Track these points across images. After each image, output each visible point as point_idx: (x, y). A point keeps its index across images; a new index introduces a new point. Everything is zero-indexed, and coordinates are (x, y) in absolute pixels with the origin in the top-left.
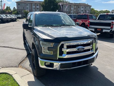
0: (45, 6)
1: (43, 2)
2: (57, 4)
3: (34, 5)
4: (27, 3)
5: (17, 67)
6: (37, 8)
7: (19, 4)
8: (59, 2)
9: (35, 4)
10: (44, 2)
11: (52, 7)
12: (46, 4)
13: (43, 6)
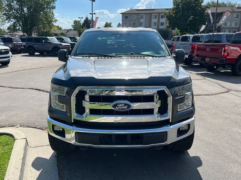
0: (175, 18)
1: (171, 9)
2: (204, 11)
3: (156, 16)
4: (142, 15)
5: (42, 129)
6: (161, 23)
7: (126, 17)
8: (208, 8)
9: (157, 14)
10: (173, 9)
11: (190, 19)
12: (176, 13)
13: (169, 18)
